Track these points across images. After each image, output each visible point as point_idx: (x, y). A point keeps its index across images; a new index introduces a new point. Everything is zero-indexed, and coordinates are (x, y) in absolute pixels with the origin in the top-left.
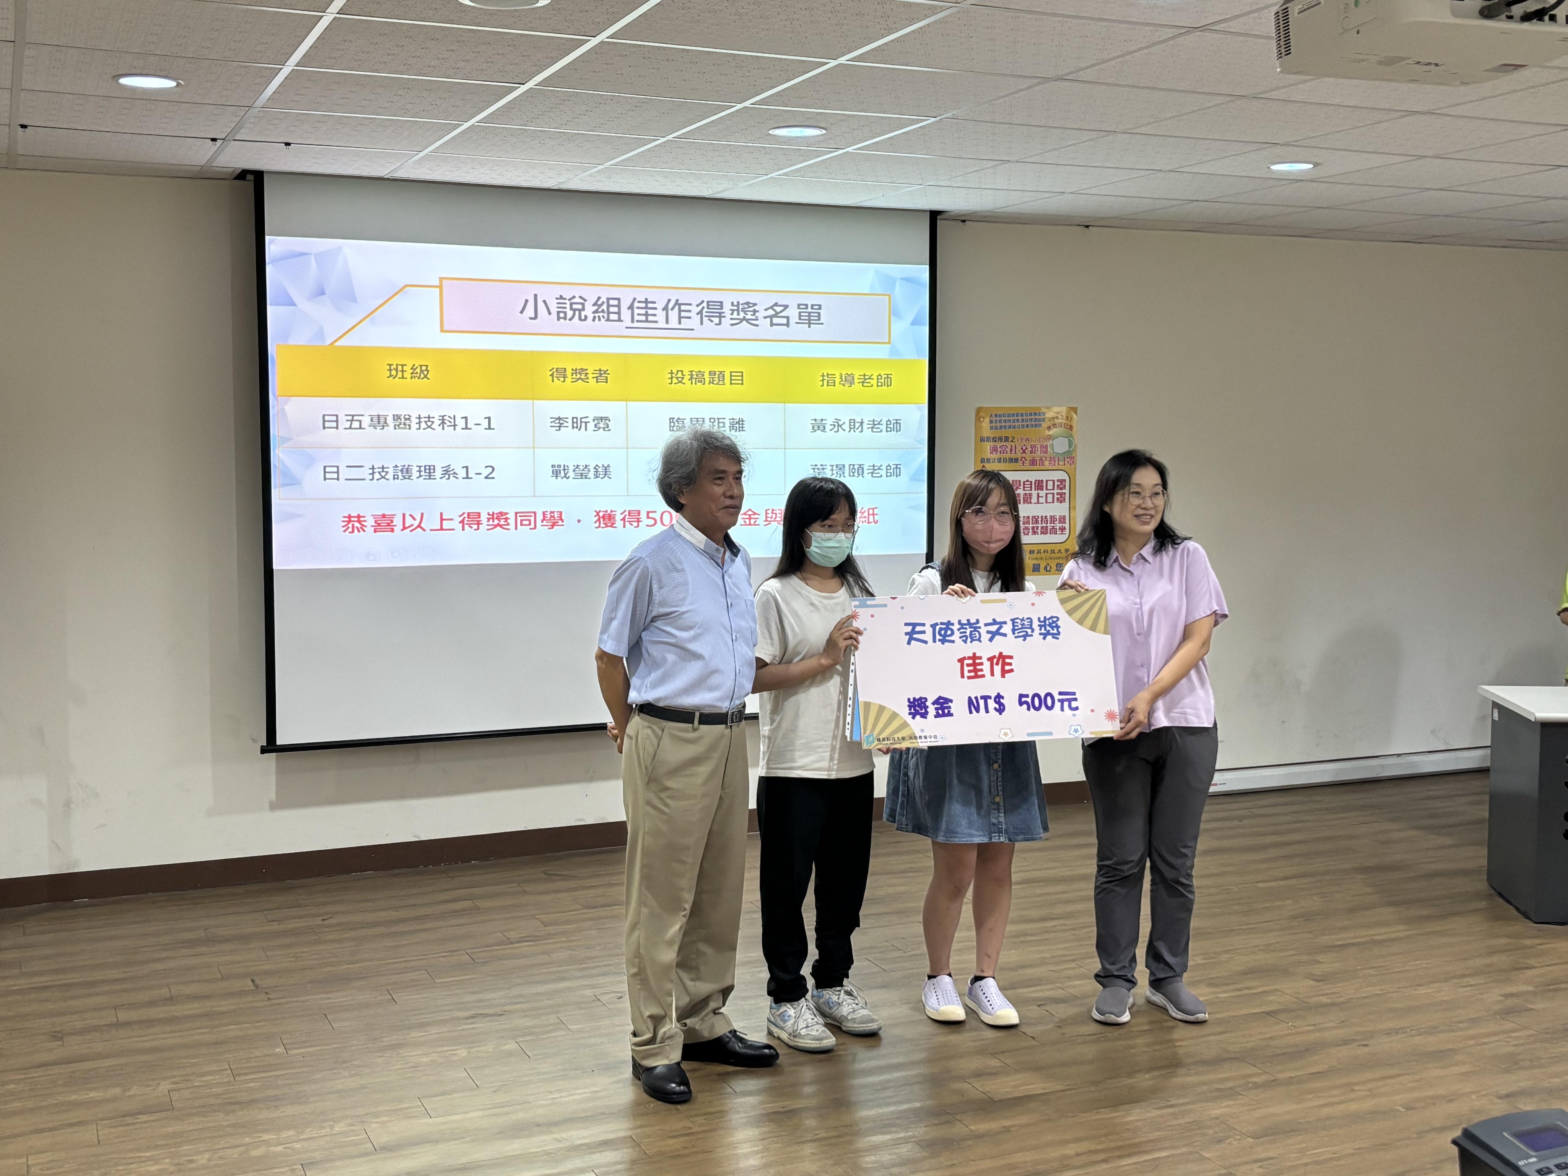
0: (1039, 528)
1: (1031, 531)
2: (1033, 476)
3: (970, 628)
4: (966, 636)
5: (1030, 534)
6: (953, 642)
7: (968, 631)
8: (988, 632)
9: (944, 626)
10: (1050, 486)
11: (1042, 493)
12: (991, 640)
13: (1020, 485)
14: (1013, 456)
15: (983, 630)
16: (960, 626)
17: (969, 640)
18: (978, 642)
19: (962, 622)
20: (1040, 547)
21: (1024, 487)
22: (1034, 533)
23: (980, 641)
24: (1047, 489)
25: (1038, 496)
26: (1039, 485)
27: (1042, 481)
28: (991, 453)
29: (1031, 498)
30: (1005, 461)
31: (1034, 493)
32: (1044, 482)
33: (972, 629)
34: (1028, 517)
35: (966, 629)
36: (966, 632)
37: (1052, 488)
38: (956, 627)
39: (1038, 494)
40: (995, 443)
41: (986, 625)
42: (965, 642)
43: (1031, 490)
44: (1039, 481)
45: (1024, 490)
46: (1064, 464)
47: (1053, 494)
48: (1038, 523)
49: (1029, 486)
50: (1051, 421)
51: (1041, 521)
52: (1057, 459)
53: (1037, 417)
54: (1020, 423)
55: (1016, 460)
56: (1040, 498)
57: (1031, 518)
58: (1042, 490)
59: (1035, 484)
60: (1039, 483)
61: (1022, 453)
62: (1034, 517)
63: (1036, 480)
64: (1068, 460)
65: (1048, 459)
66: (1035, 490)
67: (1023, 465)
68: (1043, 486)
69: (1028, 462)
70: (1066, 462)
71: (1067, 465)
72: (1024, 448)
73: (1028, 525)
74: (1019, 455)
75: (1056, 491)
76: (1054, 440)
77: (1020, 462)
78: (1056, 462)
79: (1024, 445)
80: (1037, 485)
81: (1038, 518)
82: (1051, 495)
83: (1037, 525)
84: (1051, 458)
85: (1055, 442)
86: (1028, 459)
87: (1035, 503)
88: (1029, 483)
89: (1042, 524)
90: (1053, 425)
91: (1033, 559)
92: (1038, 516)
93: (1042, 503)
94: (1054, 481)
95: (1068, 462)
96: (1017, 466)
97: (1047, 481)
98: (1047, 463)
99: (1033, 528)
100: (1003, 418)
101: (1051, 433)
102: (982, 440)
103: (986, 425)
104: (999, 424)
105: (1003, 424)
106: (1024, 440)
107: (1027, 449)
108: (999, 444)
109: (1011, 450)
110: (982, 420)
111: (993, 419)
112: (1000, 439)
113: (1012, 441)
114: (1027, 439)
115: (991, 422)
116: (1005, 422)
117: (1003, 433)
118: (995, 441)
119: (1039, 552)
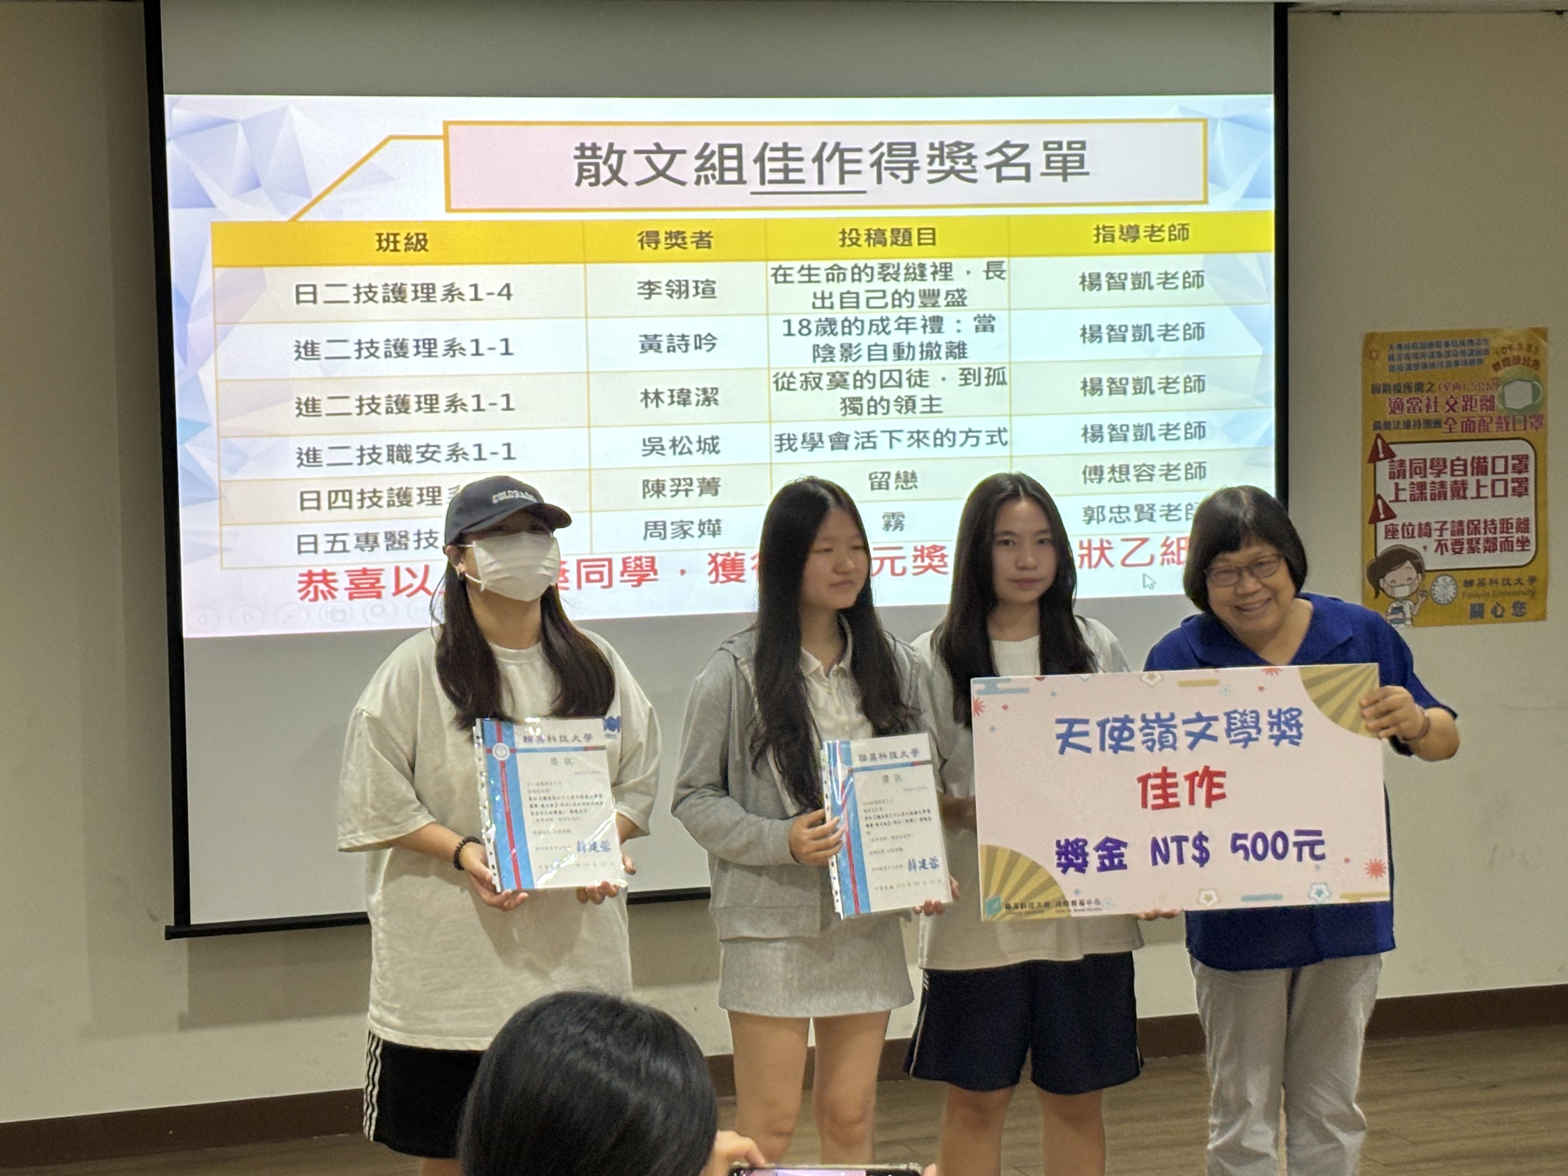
0: (1482, 542)
1: (1466, 546)
2: (1469, 451)
3: (1160, 726)
4: (1153, 741)
5: (1465, 551)
6: (1131, 749)
7: (1157, 731)
8: (1189, 734)
9: (1118, 724)
10: (1500, 468)
11: (1486, 480)
12: (1192, 746)
13: (1446, 467)
14: (1432, 416)
15: (1180, 731)
16: (1143, 724)
17: (1157, 746)
18: (1170, 750)
19: (1148, 717)
20: (1483, 575)
21: (1453, 470)
22: (1472, 550)
23: (1175, 748)
24: (1494, 473)
25: (1479, 486)
26: (1480, 466)
27: (1485, 458)
28: (1393, 412)
29: (1465, 489)
30: (1417, 424)
31: (1471, 480)
32: (1490, 460)
33: (1163, 729)
34: (1461, 523)
35: (1153, 728)
36: (1152, 734)
37: (1503, 470)
38: (1137, 725)
39: (1478, 481)
40: (1398, 395)
41: (1186, 722)
42: (1151, 749)
43: (1465, 474)
44: (1479, 458)
45: (1453, 475)
46: (1525, 429)
47: (1506, 481)
48: (1480, 533)
49: (1462, 468)
50: (1501, 354)
51: (1485, 529)
52: (1511, 420)
53: (1475, 348)
54: (1444, 360)
55: (1438, 423)
56: (1482, 489)
57: (1465, 524)
58: (1486, 474)
59: (1472, 464)
60: (1479, 462)
61: (1448, 411)
62: (1471, 522)
63: (1473, 458)
64: (1533, 420)
65: (1495, 421)
66: (1473, 474)
67: (1450, 432)
68: (1486, 467)
69: (1458, 427)
70: (1528, 424)
71: (1531, 430)
72: (1452, 402)
73: (1460, 537)
74: (1442, 413)
75: (1511, 476)
76: (1506, 387)
77: (1445, 426)
78: (1511, 426)
79: (1452, 397)
80: (1475, 465)
81: (1479, 524)
82: (1502, 483)
83: (1478, 536)
84: (1499, 418)
85: (1509, 390)
86: (1459, 421)
87: (1472, 498)
88: (1462, 462)
89: (1485, 533)
90: (1504, 360)
91: (1471, 596)
92: (1479, 521)
93: (1486, 497)
94: (1506, 458)
95: (1532, 424)
96: (1439, 433)
97: (1494, 458)
98: (1493, 427)
99: (1470, 541)
100: (1413, 351)
101: (1499, 374)
102: (1376, 389)
103: (1382, 363)
104: (1405, 362)
105: (1412, 361)
106: (1451, 389)
107: (1456, 403)
108: (1405, 397)
109: (1428, 406)
110: (1374, 354)
111: (1396, 353)
112: (1408, 387)
113: (1430, 390)
114: (1458, 387)
115: (1391, 358)
116: (1417, 358)
117: (1414, 377)
118: (1399, 391)
119: (1482, 583)
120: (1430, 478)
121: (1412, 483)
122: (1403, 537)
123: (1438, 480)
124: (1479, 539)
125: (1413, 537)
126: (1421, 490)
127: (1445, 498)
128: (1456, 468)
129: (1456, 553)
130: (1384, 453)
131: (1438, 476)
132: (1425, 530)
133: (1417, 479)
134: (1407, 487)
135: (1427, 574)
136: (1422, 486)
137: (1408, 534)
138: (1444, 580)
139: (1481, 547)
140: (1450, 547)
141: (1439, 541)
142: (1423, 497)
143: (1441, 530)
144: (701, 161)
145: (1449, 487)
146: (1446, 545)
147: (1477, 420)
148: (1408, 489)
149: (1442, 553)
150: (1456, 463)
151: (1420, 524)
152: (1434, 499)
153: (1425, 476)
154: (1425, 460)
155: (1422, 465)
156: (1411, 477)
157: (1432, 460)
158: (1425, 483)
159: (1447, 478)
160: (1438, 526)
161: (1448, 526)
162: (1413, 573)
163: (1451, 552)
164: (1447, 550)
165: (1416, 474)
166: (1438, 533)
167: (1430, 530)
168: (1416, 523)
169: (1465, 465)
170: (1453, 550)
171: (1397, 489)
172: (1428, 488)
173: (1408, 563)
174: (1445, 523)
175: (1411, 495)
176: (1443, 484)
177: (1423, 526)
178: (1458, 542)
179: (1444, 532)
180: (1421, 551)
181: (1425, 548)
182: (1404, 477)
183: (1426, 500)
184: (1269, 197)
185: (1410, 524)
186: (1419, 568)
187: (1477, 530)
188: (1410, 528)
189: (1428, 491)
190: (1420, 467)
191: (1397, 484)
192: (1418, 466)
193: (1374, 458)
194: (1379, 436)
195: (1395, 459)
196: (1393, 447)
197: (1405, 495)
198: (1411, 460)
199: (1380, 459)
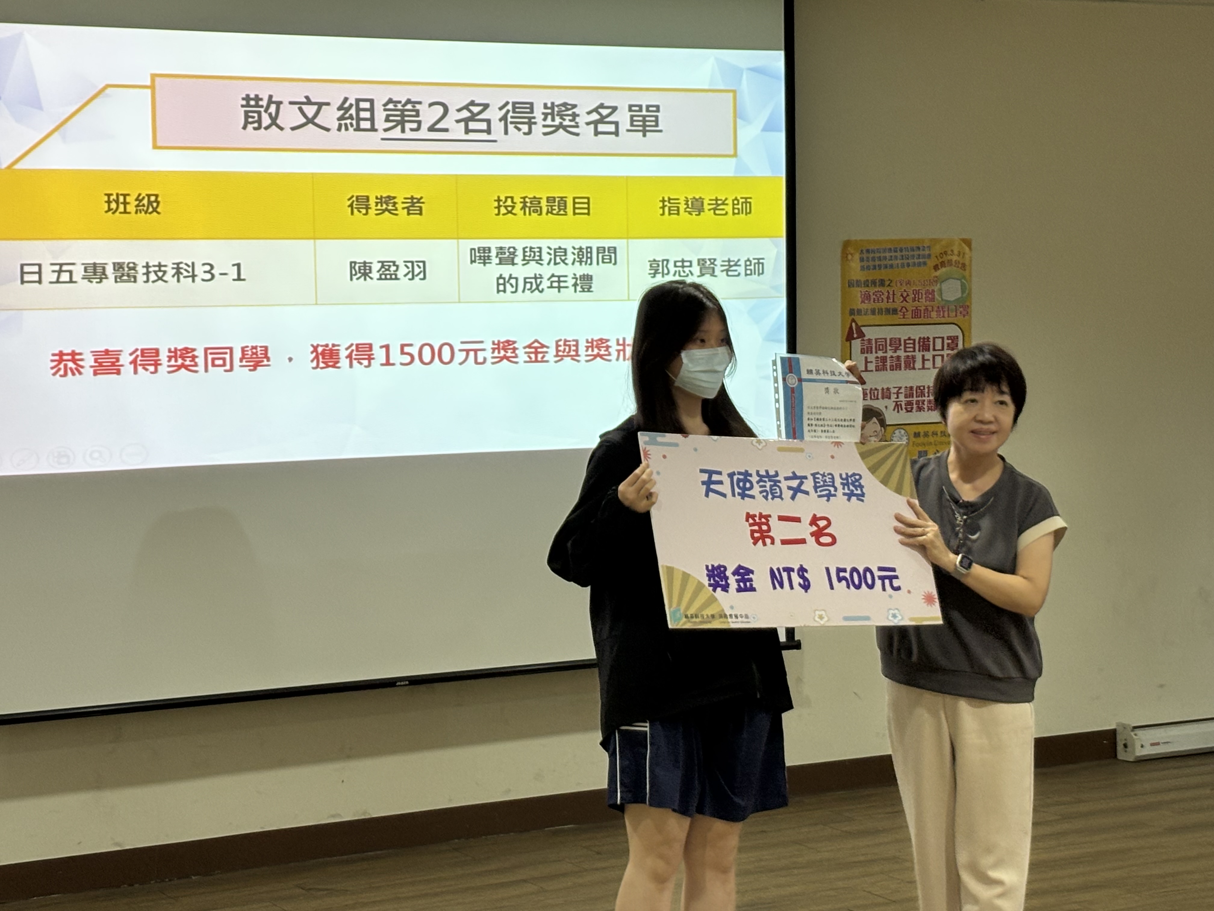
0: (926, 403)
1: (915, 406)
2: (917, 332)
5: (914, 410)
10: (939, 346)
11: (929, 355)
13: (900, 345)
14: (891, 305)
20: (927, 428)
21: (905, 347)
22: (920, 409)
24: (934, 350)
25: (924, 360)
26: (925, 344)
27: (928, 338)
28: (863, 302)
29: (914, 362)
30: (880, 311)
31: (919, 355)
32: (931, 340)
34: (911, 388)
37: (940, 348)
39: (923, 356)
40: (867, 289)
43: (914, 351)
44: (924, 338)
45: (905, 351)
46: (956, 315)
47: (942, 356)
48: (924, 396)
49: (912, 345)
50: (939, 258)
51: (928, 393)
52: (946, 309)
53: (921, 252)
54: (899, 262)
55: (895, 311)
56: (926, 362)
57: (915, 388)
58: (929, 350)
59: (919, 343)
60: (924, 342)
61: (902, 302)
62: (918, 387)
63: (920, 338)
64: (961, 309)
65: (935, 309)
66: (919, 351)
67: (904, 318)
68: (929, 345)
69: (909, 314)
70: (959, 312)
71: (960, 317)
72: (905, 294)
73: (911, 399)
74: (898, 304)
75: (946, 352)
76: (942, 284)
77: (899, 313)
78: (946, 314)
79: (905, 291)
80: (921, 343)
81: (924, 389)
82: (940, 357)
83: (924, 398)
84: (938, 307)
85: (944, 286)
86: (910, 309)
87: (919, 369)
88: (911, 342)
89: (928, 396)
90: (941, 263)
91: (918, 445)
92: (924, 387)
93: (929, 369)
94: (943, 338)
95: (961, 313)
96: (897, 319)
97: (934, 338)
98: (934, 314)
99: (918, 402)
100: (877, 255)
101: (938, 273)
102: (851, 284)
103: (855, 264)
104: (871, 263)
105: (877, 263)
106: (904, 284)
107: (908, 295)
108: (872, 290)
109: (888, 298)
110: (850, 257)
111: (865, 256)
112: (874, 283)
113: (889, 285)
114: (908, 283)
115: (862, 260)
116: (880, 260)
117: (877, 275)
118: (868, 286)
119: (926, 435)
120: (890, 354)
121: (877, 357)
122: (871, 398)
123: (895, 355)
124: (924, 401)
125: (878, 399)
126: (884, 363)
127: (900, 369)
128: (908, 346)
129: (908, 411)
130: (857, 333)
131: (895, 352)
132: (886, 394)
133: (880, 354)
134: (873, 360)
135: (888, 428)
136: (884, 359)
137: (874, 396)
138: (900, 432)
139: (925, 407)
140: (904, 406)
141: (896, 402)
142: (884, 368)
143: (898, 393)
144: (342, 112)
145: (903, 360)
146: (901, 405)
147: (923, 308)
148: (874, 362)
149: (898, 412)
150: (907, 342)
151: (883, 389)
152: (893, 370)
153: (886, 352)
154: (886, 339)
155: (883, 343)
156: (876, 352)
157: (891, 339)
158: (886, 357)
159: (901, 353)
160: (895, 390)
161: (902, 390)
162: (878, 427)
163: (904, 410)
164: (902, 409)
165: (880, 350)
166: (895, 396)
167: (890, 393)
168: (880, 388)
169: (914, 344)
170: (906, 409)
171: (867, 362)
172: (888, 359)
173: (874, 419)
174: (900, 388)
175: (876, 366)
176: (898, 358)
177: (885, 390)
178: (909, 403)
179: (900, 395)
180: (884, 410)
181: (886, 407)
182: (871, 353)
183: (887, 370)
184: (781, 131)
185: (876, 389)
186: (882, 423)
187: (923, 395)
188: (876, 392)
189: (888, 364)
190: (882, 345)
191: (866, 358)
192: (881, 344)
193: (850, 337)
194: (853, 320)
195: (865, 338)
196: (863, 329)
197: (872, 367)
198: (876, 340)
199: (855, 339)
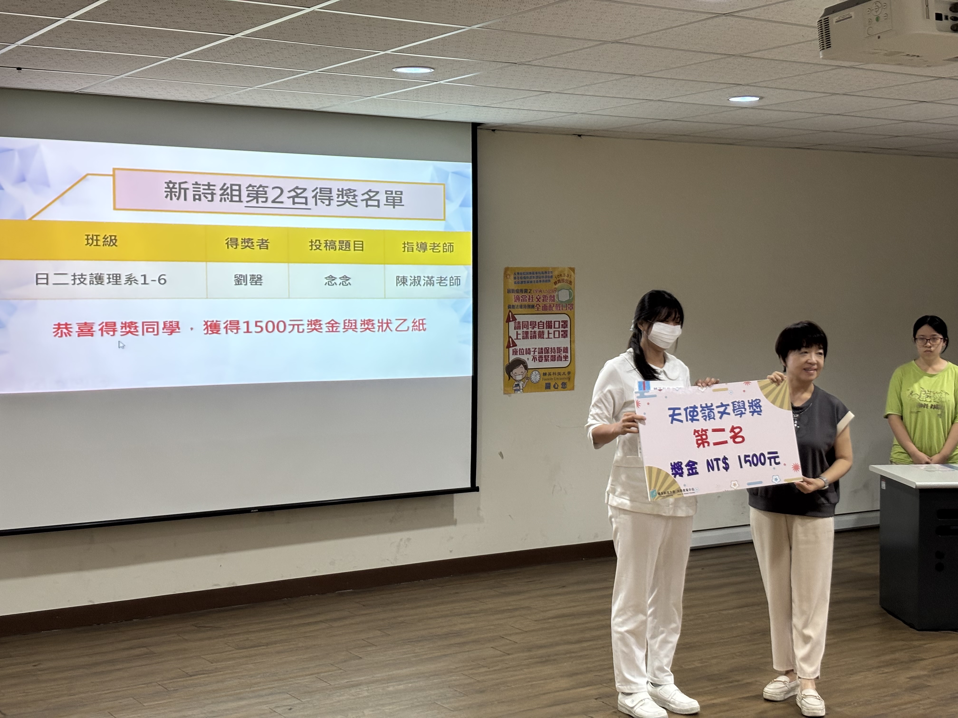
0: (550, 357)
1: (544, 358)
2: (545, 318)
5: (543, 361)
10: (557, 326)
11: (551, 331)
13: (536, 325)
14: (531, 303)
20: (550, 370)
21: (539, 327)
22: (546, 360)
25: (549, 333)
26: (549, 325)
27: (551, 321)
28: (515, 301)
29: (543, 334)
30: (525, 307)
31: (546, 331)
32: (553, 323)
34: (542, 349)
39: (548, 331)
40: (517, 294)
43: (543, 328)
44: (549, 322)
45: (539, 328)
46: (566, 310)
49: (542, 325)
50: (557, 278)
51: (551, 351)
52: (561, 306)
53: (547, 275)
54: (535, 279)
55: (533, 307)
57: (544, 349)
58: (551, 328)
59: (546, 324)
60: (549, 323)
61: (537, 301)
62: (546, 348)
63: (547, 321)
64: (569, 306)
65: (555, 306)
66: (546, 328)
67: (538, 310)
68: (552, 325)
69: (541, 308)
70: (568, 308)
71: (569, 310)
73: (542, 355)
74: (535, 302)
75: (561, 329)
76: (559, 292)
77: (536, 308)
78: (561, 308)
79: (538, 296)
82: (558, 332)
83: (548, 354)
84: (557, 305)
86: (541, 305)
87: (546, 338)
88: (542, 323)
89: (551, 353)
90: (558, 281)
91: (545, 380)
92: (549, 348)
93: (551, 338)
94: (559, 322)
96: (534, 311)
97: (554, 322)
99: (545, 356)
100: (523, 276)
101: (557, 286)
102: (509, 291)
103: (511, 280)
104: (520, 280)
105: (523, 280)
106: (538, 292)
107: (540, 298)
108: (520, 295)
109: (529, 299)
110: (508, 276)
111: (517, 276)
112: (521, 291)
113: (530, 292)
114: (541, 291)
115: (515, 278)
116: (525, 279)
117: (524, 287)
118: (518, 292)
119: (550, 374)
120: (530, 330)
121: (523, 332)
122: (520, 354)
123: (533, 330)
125: (523, 354)
126: (527, 335)
127: (536, 338)
128: (540, 325)
129: (540, 361)
130: (512, 318)
131: (533, 329)
132: (528, 352)
133: (525, 330)
134: (521, 333)
136: (527, 333)
138: (535, 373)
139: (549, 359)
140: (538, 359)
141: (534, 356)
142: (527, 337)
143: (534, 351)
144: (222, 191)
145: (537, 333)
146: (536, 358)
147: (548, 305)
149: (535, 361)
150: (540, 323)
151: (526, 349)
152: (532, 339)
153: (528, 329)
154: (528, 322)
155: (527, 324)
156: (523, 329)
157: (531, 322)
158: (528, 331)
159: (536, 329)
161: (537, 350)
162: (523, 370)
165: (525, 327)
166: (533, 353)
167: (530, 351)
168: (524, 348)
169: (543, 324)
170: (539, 360)
171: (517, 334)
172: (529, 334)
173: (522, 366)
174: (536, 348)
175: (523, 336)
176: (535, 332)
177: (528, 350)
178: (541, 357)
180: (526, 360)
181: (528, 359)
182: (520, 329)
185: (522, 349)
186: (526, 367)
187: (548, 352)
188: (522, 351)
189: (529, 335)
191: (517, 332)
192: (525, 325)
193: (508, 321)
194: (510, 311)
195: (517, 321)
196: (515, 316)
197: (520, 337)
198: (523, 322)
199: (511, 321)
